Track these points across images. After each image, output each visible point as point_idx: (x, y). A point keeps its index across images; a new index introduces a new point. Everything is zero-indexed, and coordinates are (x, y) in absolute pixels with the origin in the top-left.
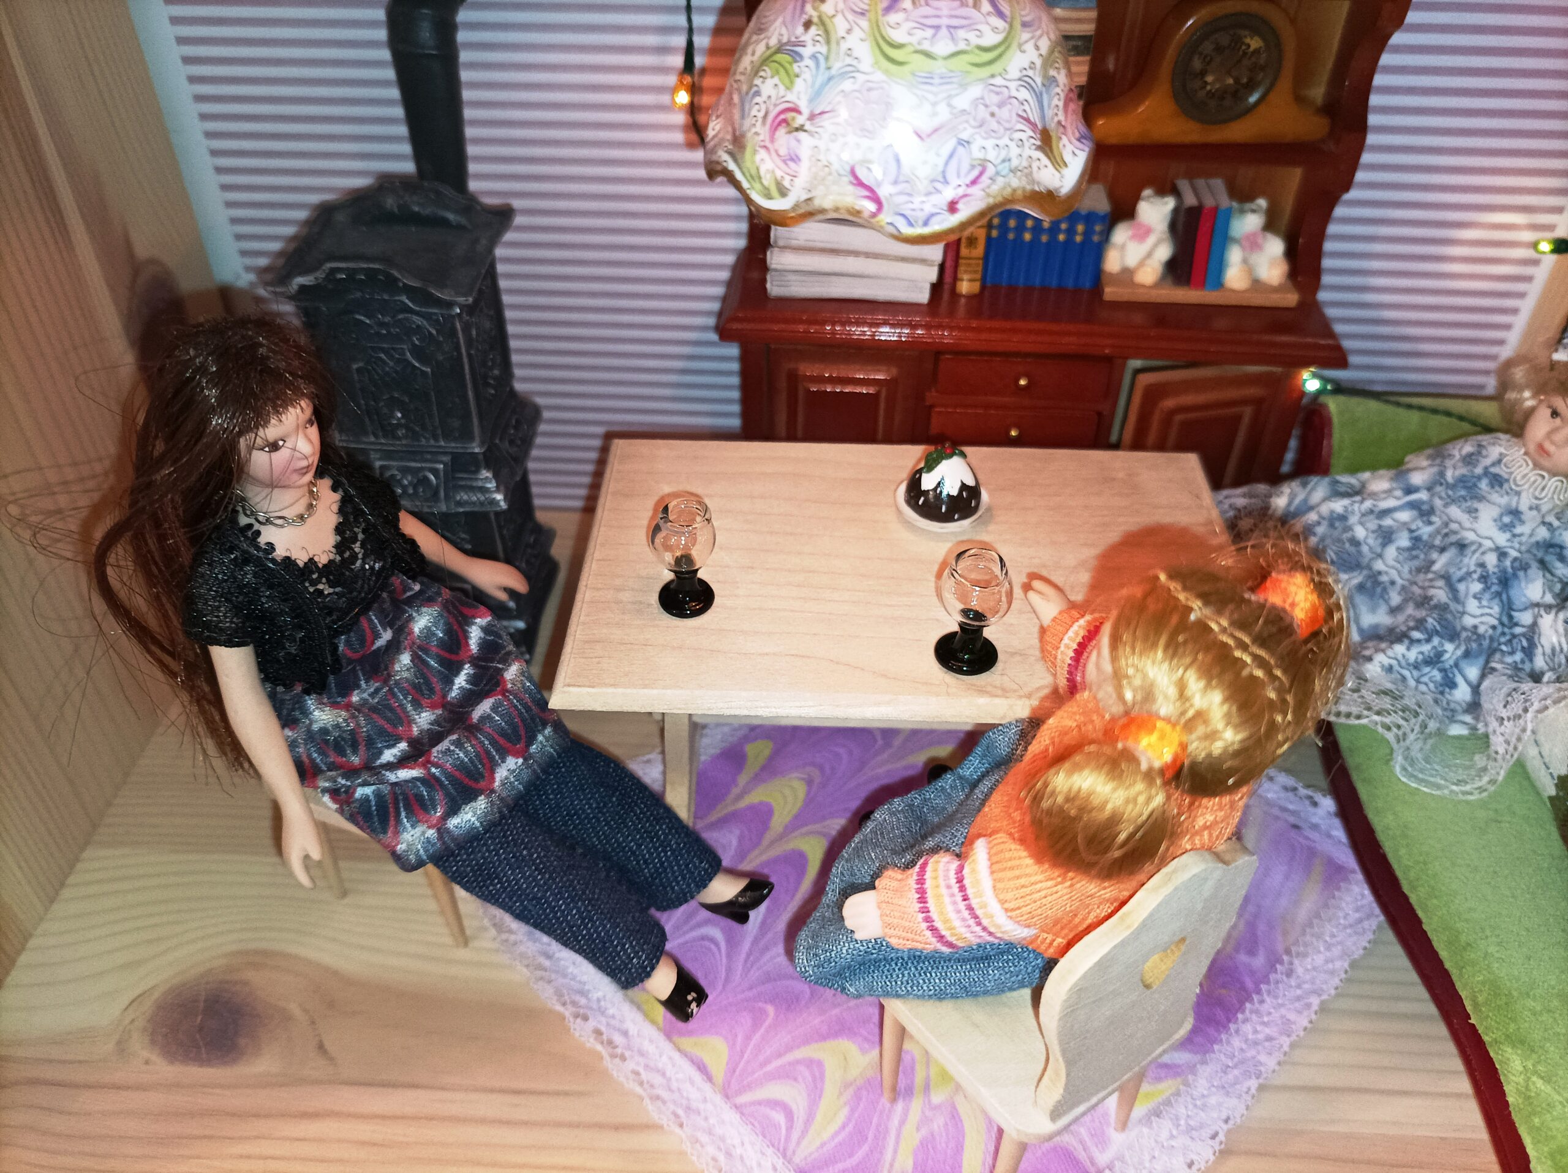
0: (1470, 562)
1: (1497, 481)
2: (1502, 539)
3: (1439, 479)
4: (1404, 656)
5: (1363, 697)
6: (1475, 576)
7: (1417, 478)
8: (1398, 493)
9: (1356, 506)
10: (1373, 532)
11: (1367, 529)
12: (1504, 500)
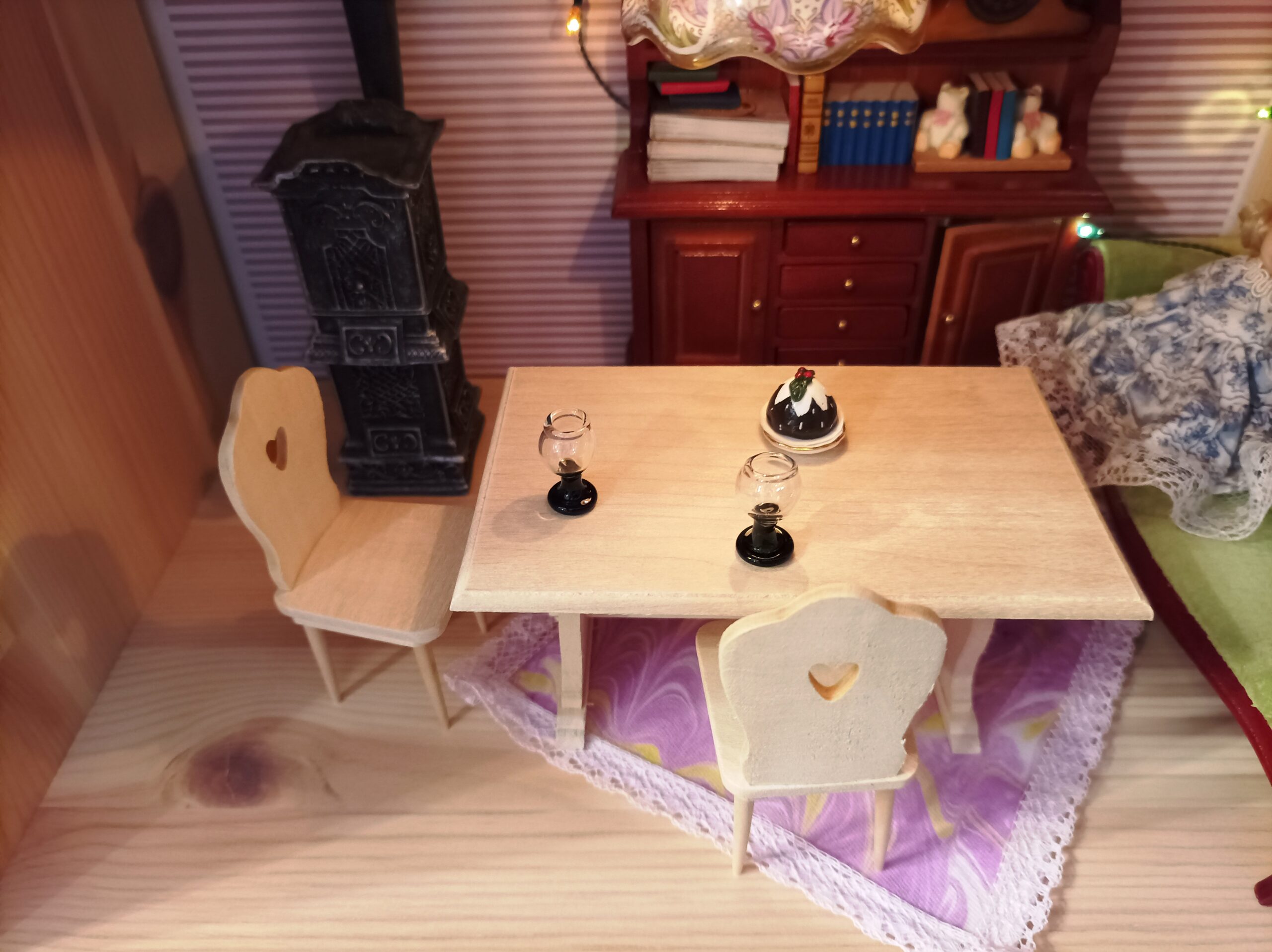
0: (1222, 357)
1: (1241, 292)
2: (1247, 337)
3: (1195, 297)
4: (1176, 432)
5: (1146, 465)
6: (1228, 367)
7: (1176, 296)
8: (1161, 309)
9: (1128, 322)
10: (1143, 342)
11: (1137, 340)
12: (1247, 306)
